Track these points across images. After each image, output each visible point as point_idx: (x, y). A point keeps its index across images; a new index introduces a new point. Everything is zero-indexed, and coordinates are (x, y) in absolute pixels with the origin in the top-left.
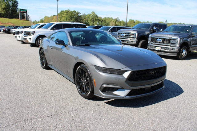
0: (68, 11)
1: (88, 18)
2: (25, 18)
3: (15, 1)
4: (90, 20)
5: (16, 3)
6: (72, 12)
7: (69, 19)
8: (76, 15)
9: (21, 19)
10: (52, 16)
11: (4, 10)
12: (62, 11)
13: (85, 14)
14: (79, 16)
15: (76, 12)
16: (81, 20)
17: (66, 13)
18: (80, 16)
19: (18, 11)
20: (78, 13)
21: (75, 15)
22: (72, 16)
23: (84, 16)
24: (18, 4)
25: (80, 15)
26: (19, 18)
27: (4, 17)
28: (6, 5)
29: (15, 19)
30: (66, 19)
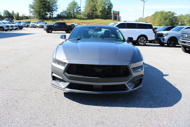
0: (163, 12)
1: (185, 19)
2: (117, 19)
3: (110, 5)
4: (187, 21)
5: (111, 6)
6: (167, 13)
7: (163, 20)
8: (171, 16)
9: (113, 20)
10: (146, 17)
11: (100, 12)
12: (156, 12)
13: (182, 15)
14: (174, 17)
15: (171, 12)
16: (176, 21)
17: (160, 14)
18: (176, 17)
19: (112, 13)
20: (173, 14)
21: (169, 16)
22: (167, 17)
23: (180, 17)
24: (112, 6)
25: (175, 15)
26: (112, 19)
27: (100, 18)
28: (102, 8)
29: (109, 20)
30: (159, 20)
